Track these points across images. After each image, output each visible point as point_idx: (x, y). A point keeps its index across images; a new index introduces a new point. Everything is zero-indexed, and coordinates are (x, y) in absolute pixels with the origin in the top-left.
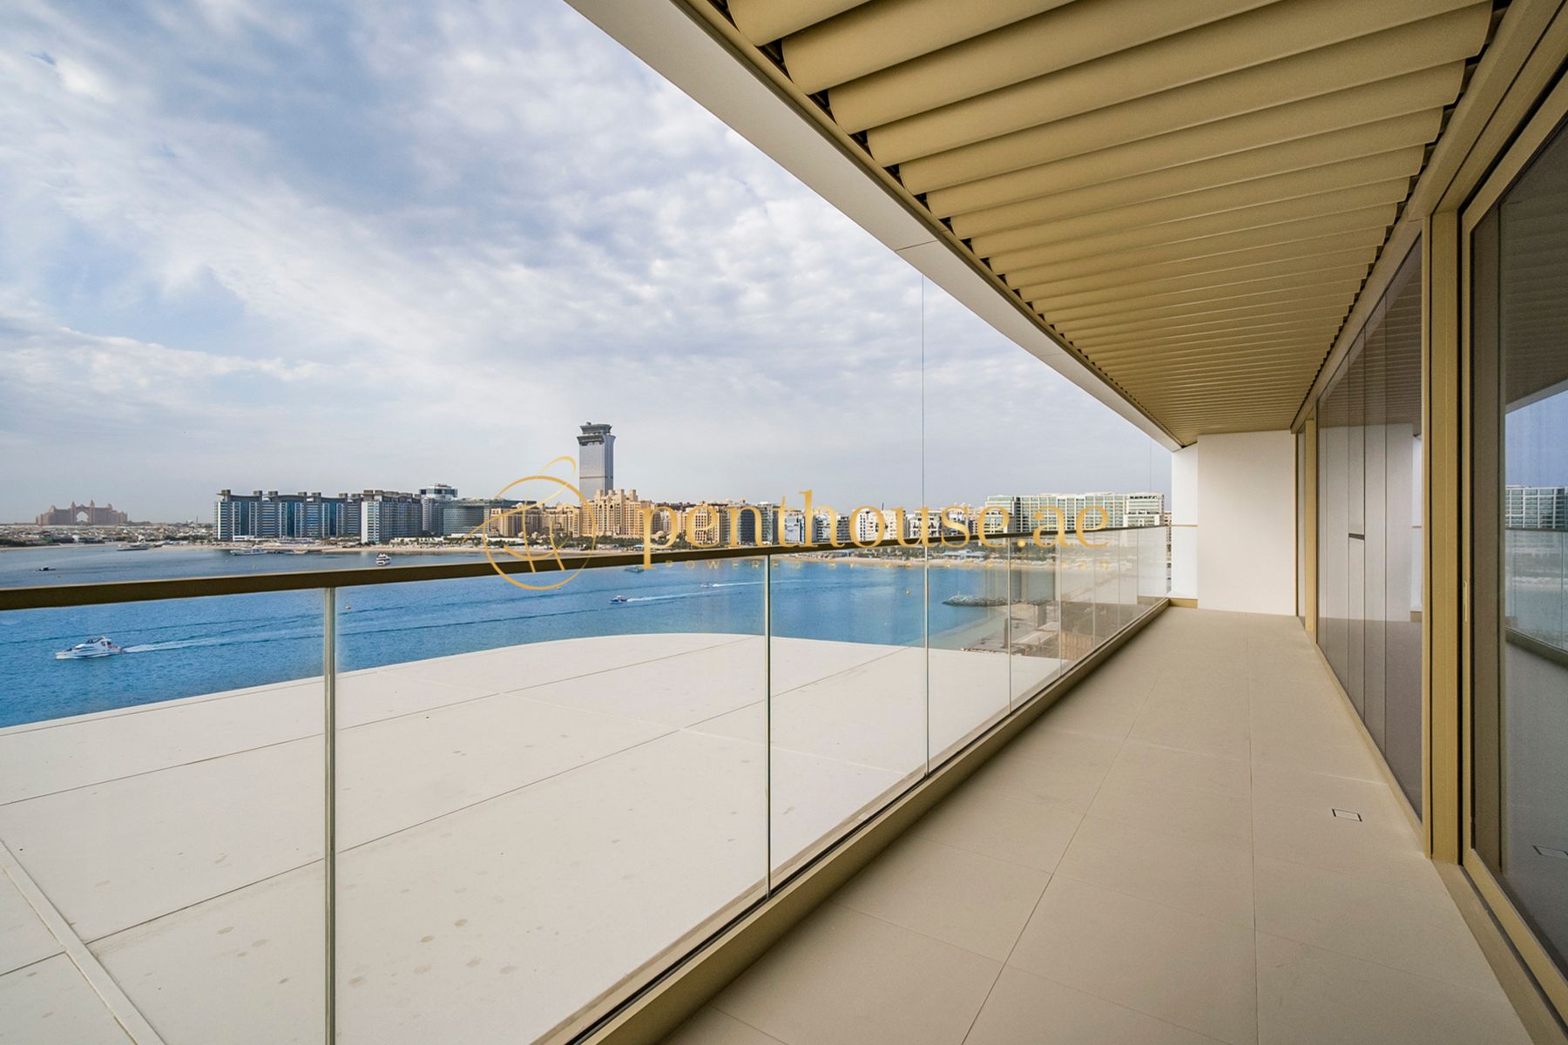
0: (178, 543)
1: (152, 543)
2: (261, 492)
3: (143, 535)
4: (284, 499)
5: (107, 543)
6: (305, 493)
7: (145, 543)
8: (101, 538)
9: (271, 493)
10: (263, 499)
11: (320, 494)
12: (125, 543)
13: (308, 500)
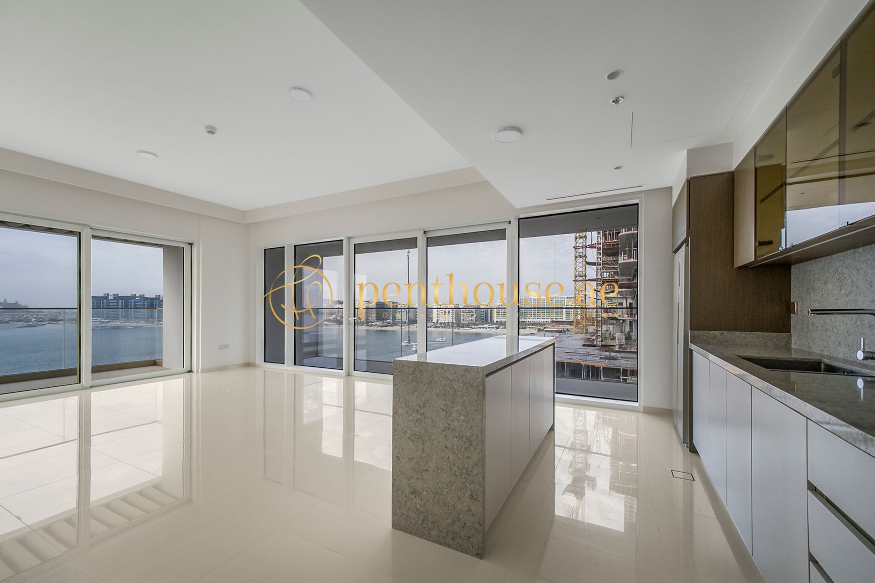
0: (57, 323)
1: (39, 323)
2: (108, 294)
3: (35, 318)
4: (122, 298)
5: (12, 323)
6: (135, 295)
7: (36, 323)
8: (7, 320)
9: (114, 295)
10: (110, 298)
11: (144, 295)
12: (23, 323)
13: (137, 299)
